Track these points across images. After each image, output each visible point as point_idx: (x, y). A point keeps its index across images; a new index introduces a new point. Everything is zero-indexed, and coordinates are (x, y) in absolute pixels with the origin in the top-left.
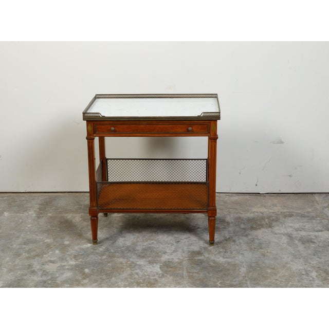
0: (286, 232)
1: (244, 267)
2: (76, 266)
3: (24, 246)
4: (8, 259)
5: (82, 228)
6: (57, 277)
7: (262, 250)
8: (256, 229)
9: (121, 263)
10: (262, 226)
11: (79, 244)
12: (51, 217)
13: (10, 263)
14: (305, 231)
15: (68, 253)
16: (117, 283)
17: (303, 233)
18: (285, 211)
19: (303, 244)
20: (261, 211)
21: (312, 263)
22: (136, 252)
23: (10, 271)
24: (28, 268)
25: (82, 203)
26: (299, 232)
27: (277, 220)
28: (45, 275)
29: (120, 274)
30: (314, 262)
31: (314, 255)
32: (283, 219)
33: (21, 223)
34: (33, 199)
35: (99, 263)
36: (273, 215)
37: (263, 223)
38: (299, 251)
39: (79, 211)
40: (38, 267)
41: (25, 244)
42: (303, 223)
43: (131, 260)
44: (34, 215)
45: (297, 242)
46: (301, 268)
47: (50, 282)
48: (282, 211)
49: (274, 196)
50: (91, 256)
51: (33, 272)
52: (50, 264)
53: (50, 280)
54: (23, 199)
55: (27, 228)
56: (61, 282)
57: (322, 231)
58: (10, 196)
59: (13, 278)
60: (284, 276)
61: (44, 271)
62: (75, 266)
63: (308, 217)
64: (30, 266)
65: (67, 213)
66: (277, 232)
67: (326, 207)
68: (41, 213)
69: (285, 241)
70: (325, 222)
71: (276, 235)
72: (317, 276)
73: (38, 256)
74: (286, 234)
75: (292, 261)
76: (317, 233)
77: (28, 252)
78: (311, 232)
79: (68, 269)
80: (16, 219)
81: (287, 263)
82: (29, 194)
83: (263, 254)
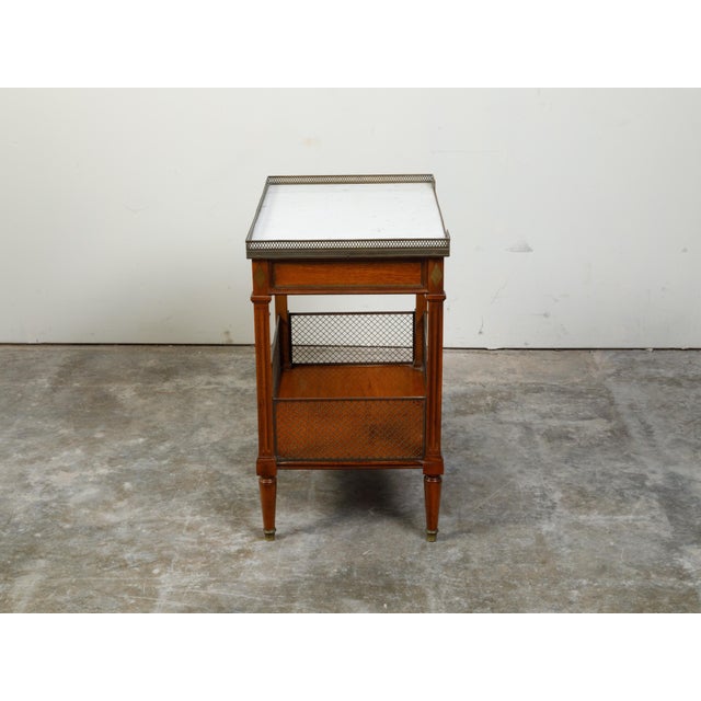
0: (521, 419)
2: (109, 477)
3: (17, 441)
5: (133, 410)
6: (70, 497)
7: (469, 452)
8: (464, 413)
9: (195, 473)
10: (478, 409)
11: (121, 438)
12: (78, 390)
14: (559, 419)
15: (99, 454)
16: (179, 507)
17: (555, 423)
18: (529, 381)
19: (549, 441)
20: (482, 381)
21: (559, 475)
22: (227, 454)
24: (19, 481)
25: (142, 364)
26: (547, 420)
27: (509, 398)
28: (49, 492)
29: (188, 493)
30: (562, 475)
31: (566, 462)
32: (522, 396)
33: (19, 400)
34: (49, 357)
35: (154, 472)
36: (504, 388)
37: (482, 402)
38: (538, 455)
39: (133, 379)
40: (37, 478)
41: (19, 438)
42: (558, 403)
43: (215, 467)
44: (47, 386)
45: (538, 438)
46: (535, 484)
48: (523, 381)
49: (513, 354)
50: (141, 460)
51: (27, 487)
52: (62, 473)
53: (56, 501)
54: (31, 356)
55: (29, 409)
56: (76, 505)
57: (591, 418)
60: (500, 498)
61: (47, 485)
62: (107, 477)
63: (571, 392)
64: (22, 476)
65: (110, 382)
66: (503, 419)
67: (609, 376)
68: (61, 382)
69: (517, 436)
70: (603, 402)
71: (500, 426)
72: (561, 500)
73: (41, 458)
74: (521, 423)
75: (521, 472)
76: (580, 423)
77: (24, 451)
78: (571, 419)
79: (92, 482)
80: (12, 392)
81: (510, 476)
82: (44, 348)
83: (467, 459)
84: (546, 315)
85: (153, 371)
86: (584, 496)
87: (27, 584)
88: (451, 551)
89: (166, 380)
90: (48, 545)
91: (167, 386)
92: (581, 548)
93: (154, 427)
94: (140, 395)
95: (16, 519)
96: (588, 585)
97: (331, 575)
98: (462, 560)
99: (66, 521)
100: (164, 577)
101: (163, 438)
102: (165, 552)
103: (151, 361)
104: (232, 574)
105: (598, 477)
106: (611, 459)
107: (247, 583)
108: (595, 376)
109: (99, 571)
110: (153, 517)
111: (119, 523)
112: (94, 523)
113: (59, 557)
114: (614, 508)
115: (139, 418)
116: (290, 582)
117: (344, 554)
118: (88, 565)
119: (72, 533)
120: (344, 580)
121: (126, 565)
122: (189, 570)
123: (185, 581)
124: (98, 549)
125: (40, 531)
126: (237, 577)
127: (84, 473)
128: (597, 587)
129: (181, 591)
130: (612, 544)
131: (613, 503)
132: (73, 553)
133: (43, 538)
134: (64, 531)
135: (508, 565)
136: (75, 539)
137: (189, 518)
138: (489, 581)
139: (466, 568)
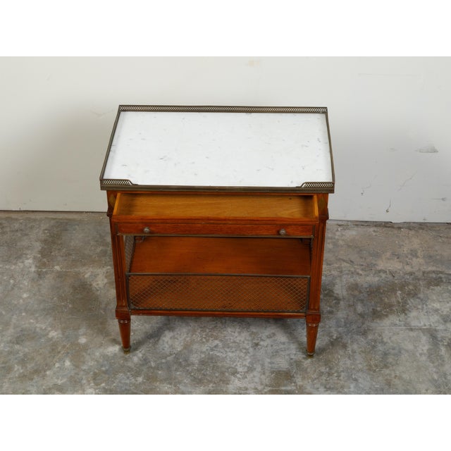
0: (428, 325)
3: (17, 347)
7: (387, 371)
8: (380, 316)
10: (390, 309)
11: (101, 345)
12: (59, 275)
15: (84, 367)
18: (430, 269)
20: (391, 268)
22: (189, 369)
26: (449, 325)
27: (415, 293)
32: (426, 291)
36: (410, 279)
37: (393, 300)
39: (103, 259)
41: (17, 343)
44: (33, 269)
45: (443, 351)
48: (424, 268)
54: (16, 226)
55: (21, 301)
66: (414, 323)
68: (44, 264)
69: (425, 350)
71: (412, 334)
73: (37, 372)
74: (428, 330)
77: (22, 362)
84: (443, 199)
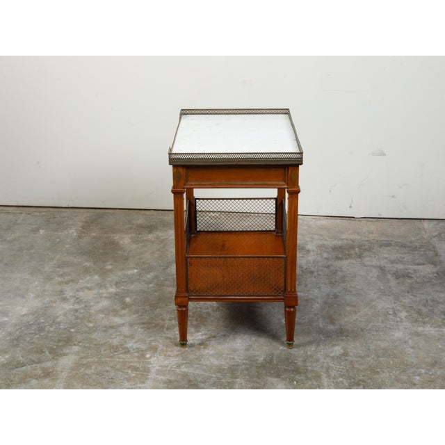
0: (378, 264)
1: (318, 303)
2: (116, 294)
3: (58, 269)
4: (36, 283)
5: (130, 251)
6: (92, 306)
7: (345, 284)
8: (341, 259)
10: (349, 256)
11: (123, 269)
12: (95, 237)
13: (38, 288)
14: (403, 264)
15: (109, 279)
16: (161, 315)
17: (400, 266)
18: (383, 239)
19: (397, 278)
20: (352, 238)
21: (404, 301)
23: (38, 296)
24: (60, 295)
25: (134, 222)
26: (395, 265)
27: (370, 249)
28: (78, 303)
30: (407, 301)
31: (408, 292)
32: (378, 249)
33: (58, 243)
34: (76, 216)
35: (145, 292)
36: (367, 243)
37: (353, 252)
38: (390, 287)
39: (129, 231)
40: (71, 294)
41: (59, 267)
42: (402, 254)
44: (75, 234)
45: (389, 276)
46: (388, 306)
47: (82, 311)
48: (379, 239)
49: (372, 221)
50: (136, 283)
51: (65, 299)
52: (87, 291)
53: (83, 308)
54: (65, 215)
55: (64, 249)
56: (96, 311)
57: (423, 264)
58: (50, 211)
59: (40, 305)
60: (367, 315)
61: (77, 298)
63: (410, 247)
64: (61, 292)
65: (115, 233)
66: (366, 263)
67: (434, 237)
68: (84, 233)
69: (375, 275)
70: (431, 254)
71: (365, 268)
72: (406, 317)
73: (72, 281)
74: (379, 267)
75: (379, 298)
76: (416, 267)
77: (62, 276)
78: (410, 265)
79: (106, 297)
80: (53, 238)
81: (372, 301)
82: (73, 210)
83: (344, 288)
84: (393, 197)
85: (141, 226)
86: (420, 315)
87: (67, 361)
88: (336, 348)
89: (150, 232)
90: (79, 337)
91: (150, 236)
92: (420, 349)
93: (144, 263)
94: (134, 242)
95: (59, 320)
96: (426, 373)
97: (259, 362)
98: (343, 354)
99: (90, 322)
100: (152, 360)
101: (150, 269)
102: (153, 344)
103: (140, 220)
104: (196, 359)
105: (430, 303)
106: (437, 291)
107: (206, 365)
108: (425, 237)
109: (112, 355)
110: (145, 321)
111: (124, 324)
112: (107, 323)
113: (87, 345)
114: (441, 323)
115: (134, 257)
116: (233, 365)
117: (268, 348)
118: (105, 350)
119: (94, 329)
120: (268, 365)
121: (129, 351)
122: (169, 356)
123: (166, 362)
124: (111, 340)
125: (74, 328)
126: (200, 361)
127: (101, 291)
128: (431, 375)
129: (164, 369)
130: (440, 346)
131: (440, 320)
132: (95, 342)
133: (76, 332)
134: (89, 328)
135: (373, 358)
136: (96, 334)
137: (167, 322)
138: (361, 368)
139: (346, 360)
